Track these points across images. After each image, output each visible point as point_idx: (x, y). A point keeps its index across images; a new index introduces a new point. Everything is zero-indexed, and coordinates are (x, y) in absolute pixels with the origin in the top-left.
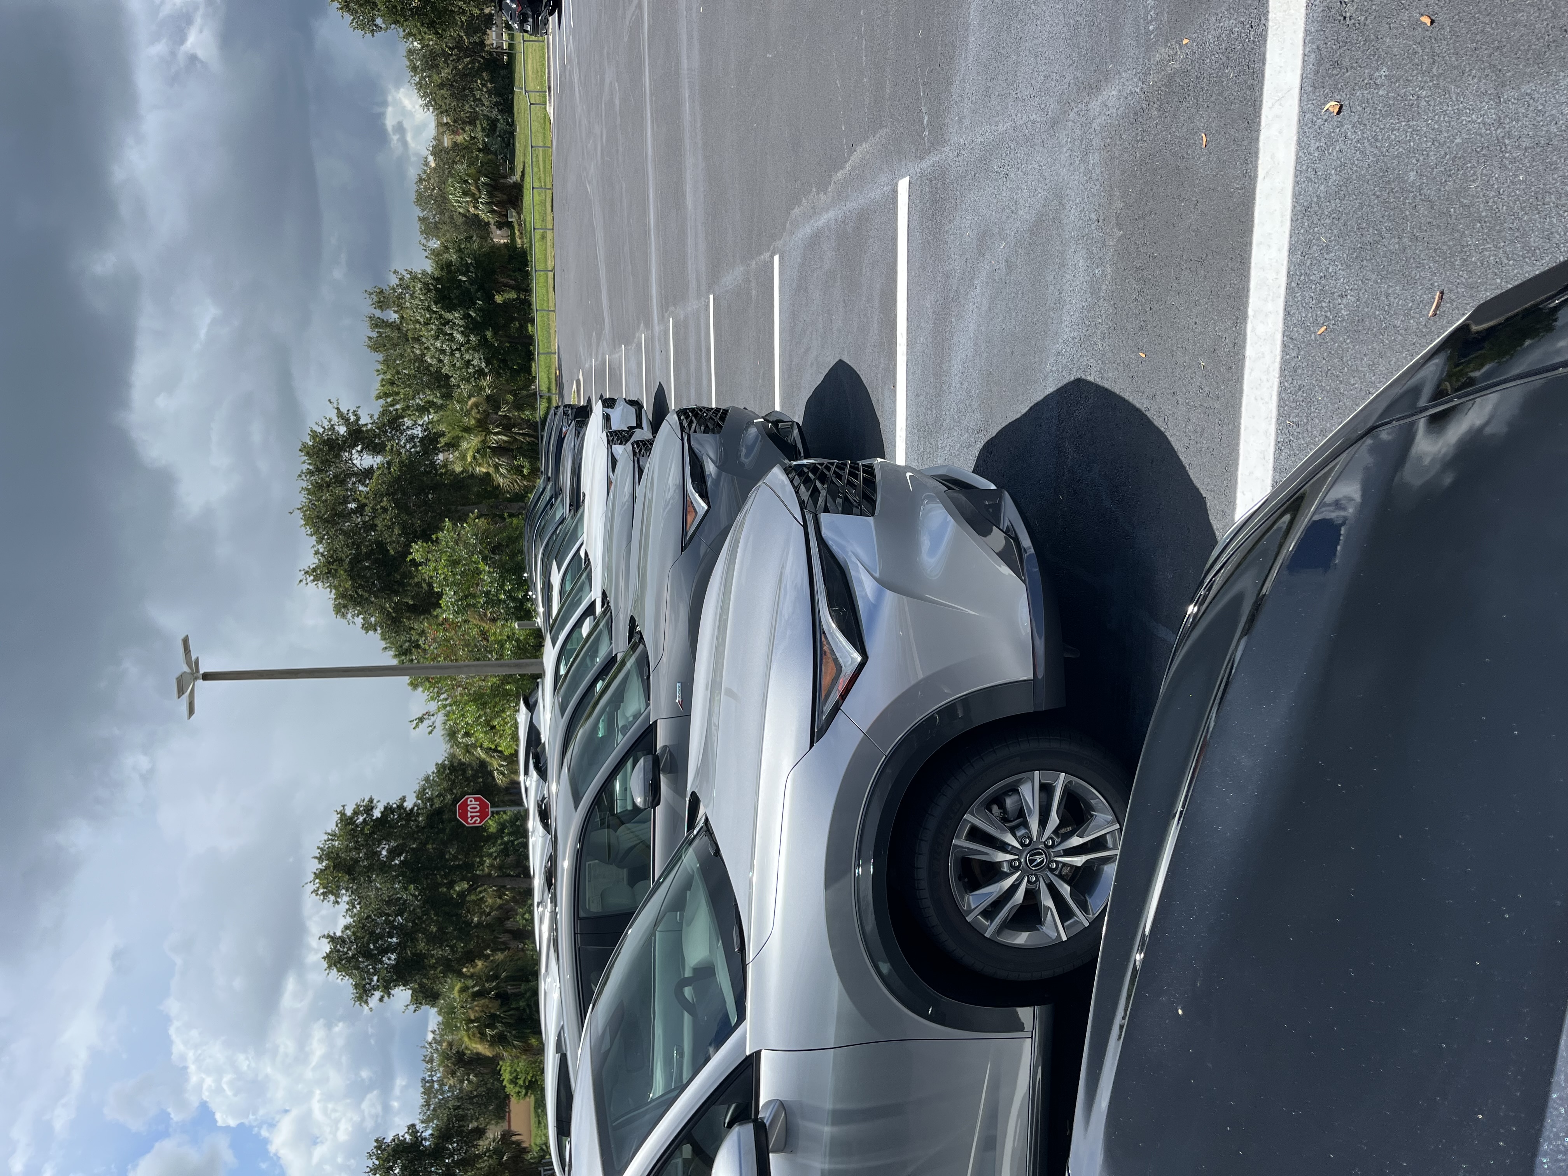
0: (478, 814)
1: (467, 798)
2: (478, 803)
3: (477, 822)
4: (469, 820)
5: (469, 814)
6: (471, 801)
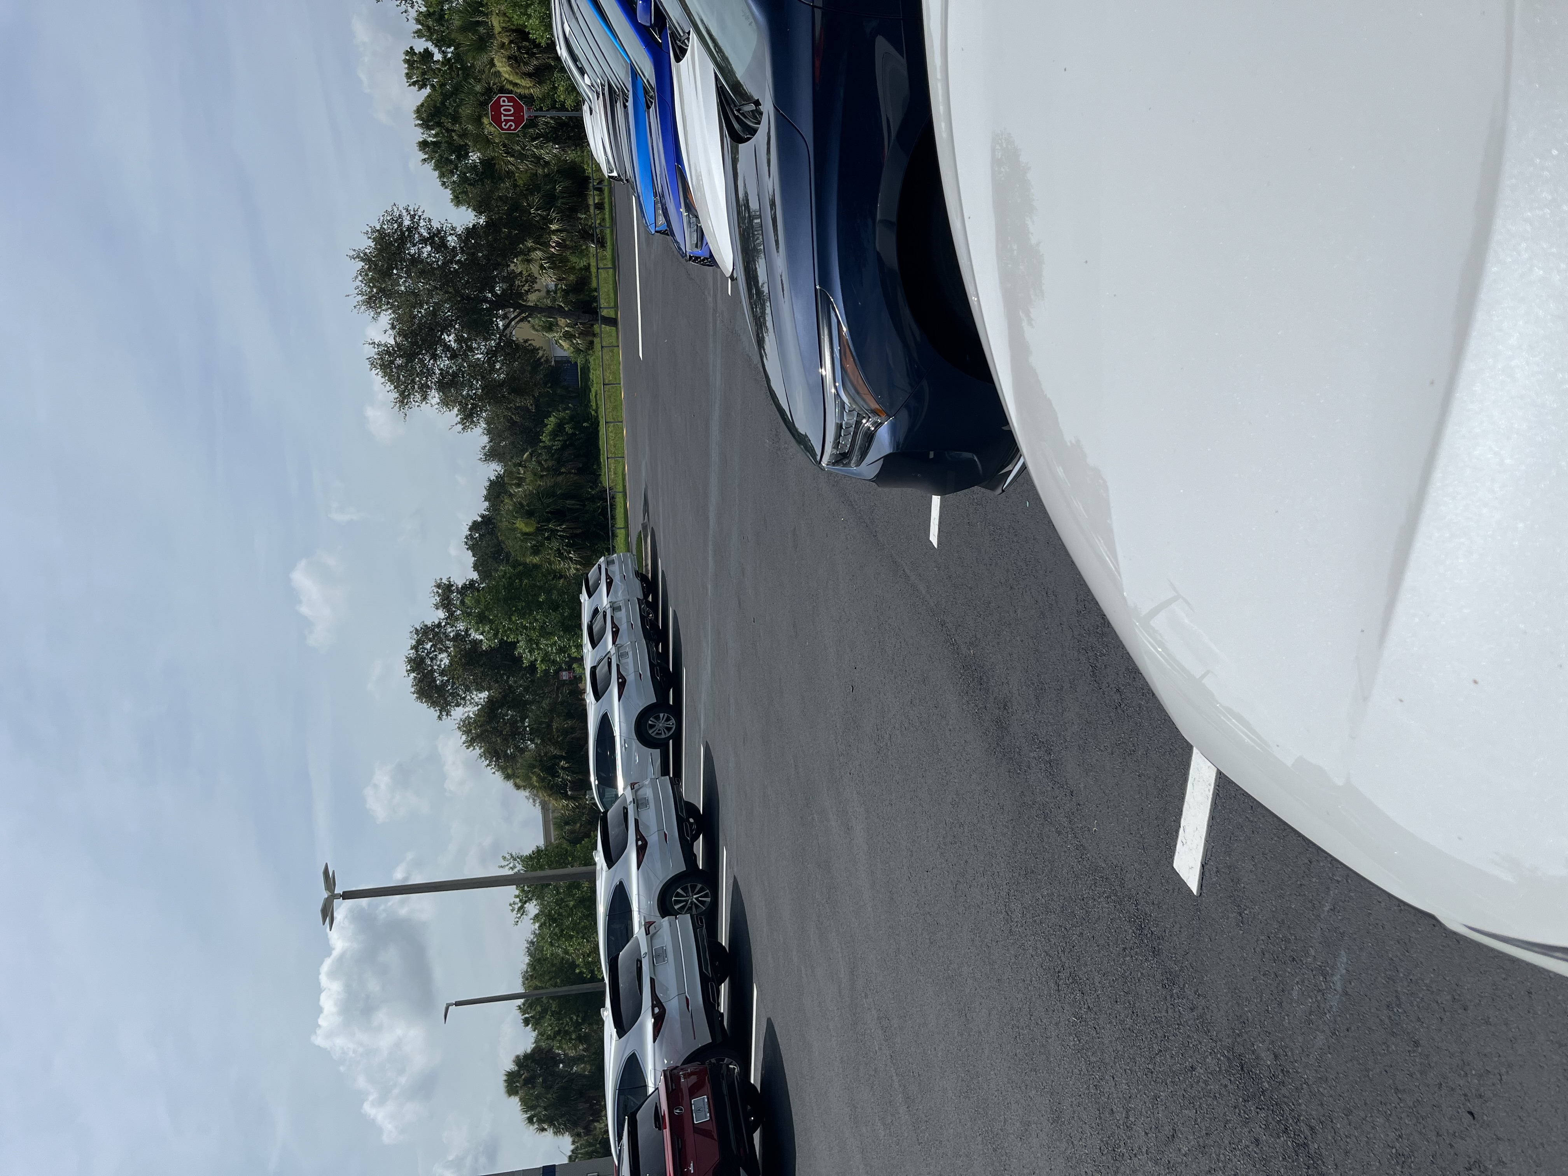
0: (513, 118)
1: (501, 97)
2: (512, 104)
3: (512, 128)
5: (503, 118)
6: (504, 101)
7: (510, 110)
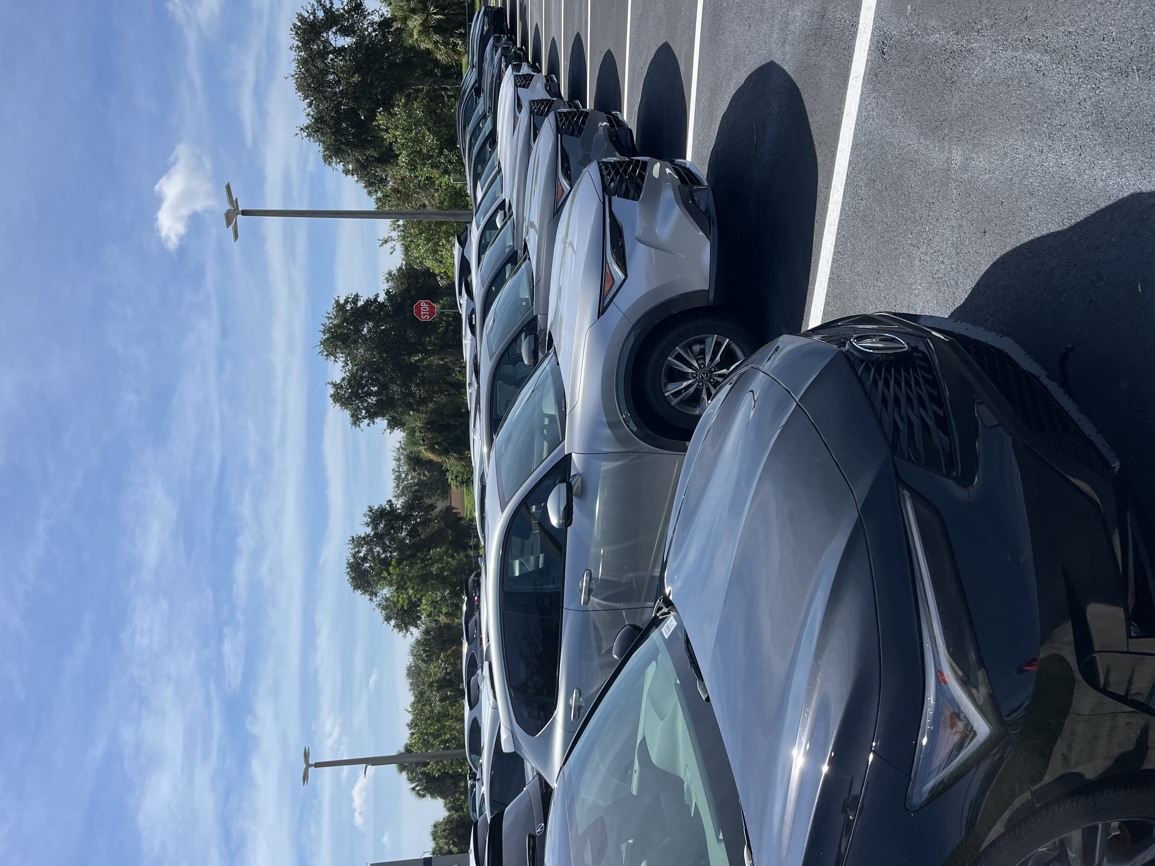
0: (428, 312)
1: (421, 302)
2: (428, 305)
4: (422, 317)
7: (427, 309)
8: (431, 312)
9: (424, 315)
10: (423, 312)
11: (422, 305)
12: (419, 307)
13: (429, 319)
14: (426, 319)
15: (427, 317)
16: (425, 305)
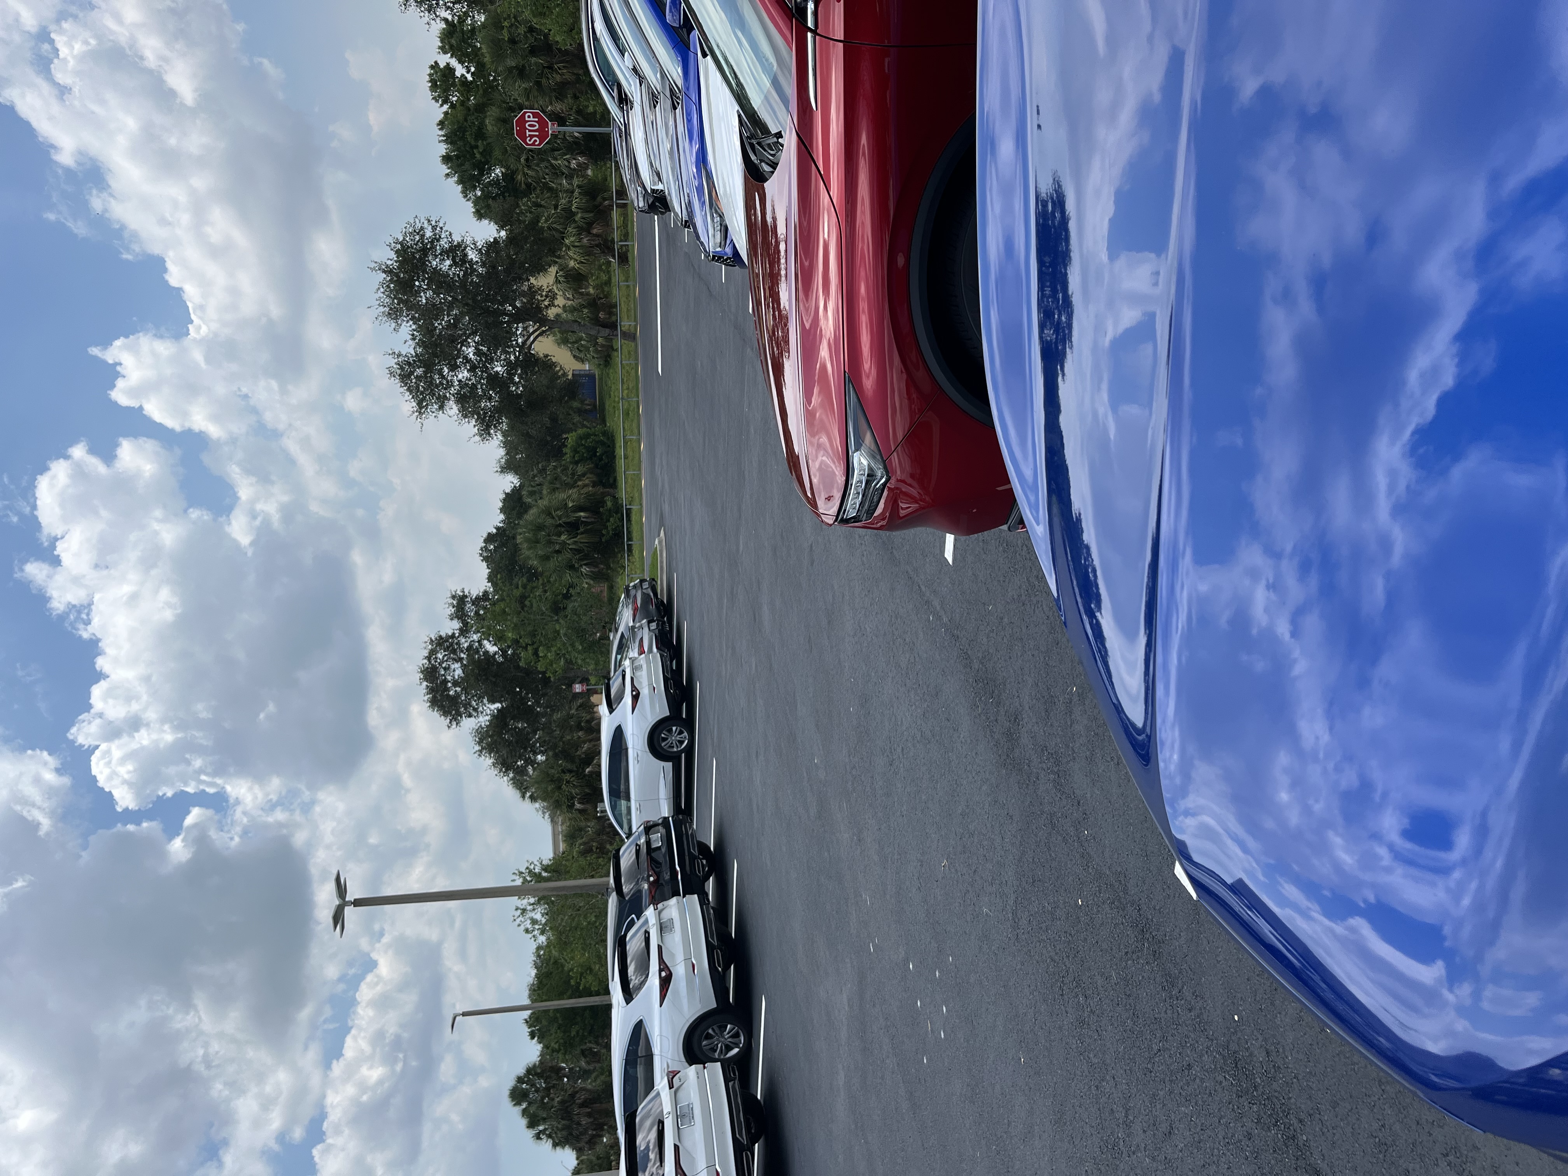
0: (537, 133)
2: (537, 120)
3: (537, 143)
4: (528, 141)
5: (528, 133)
6: (529, 117)
7: (535, 126)
8: (542, 135)
9: (531, 136)
10: (530, 131)
11: (527, 119)
12: (522, 121)
13: (539, 145)
14: (533, 144)
15: (536, 141)
16: (532, 119)
